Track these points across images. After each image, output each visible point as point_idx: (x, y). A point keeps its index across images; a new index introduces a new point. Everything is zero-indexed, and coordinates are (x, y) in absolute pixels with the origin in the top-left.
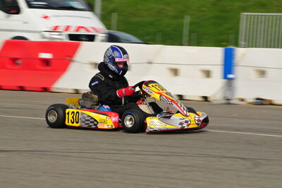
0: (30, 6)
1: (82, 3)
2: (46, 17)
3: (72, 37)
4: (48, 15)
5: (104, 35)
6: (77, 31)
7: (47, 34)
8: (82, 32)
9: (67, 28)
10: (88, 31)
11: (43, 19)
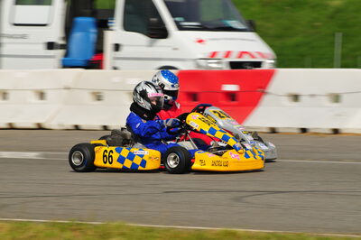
0: (181, 28)
1: (242, 22)
2: (200, 41)
3: (234, 65)
4: (203, 39)
5: (273, 61)
6: (240, 57)
7: (203, 63)
8: (246, 59)
9: (228, 54)
10: (253, 57)
11: (198, 44)
